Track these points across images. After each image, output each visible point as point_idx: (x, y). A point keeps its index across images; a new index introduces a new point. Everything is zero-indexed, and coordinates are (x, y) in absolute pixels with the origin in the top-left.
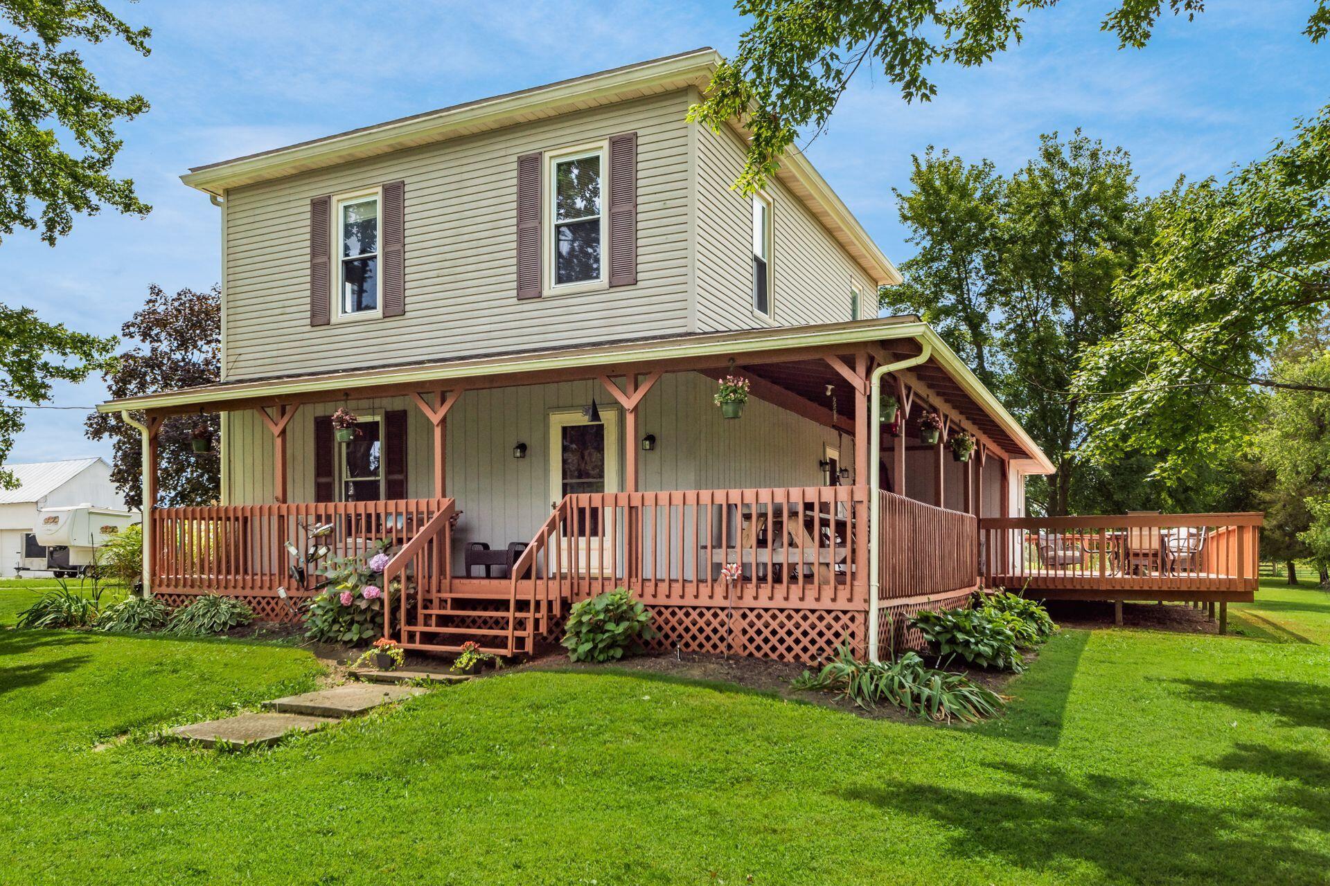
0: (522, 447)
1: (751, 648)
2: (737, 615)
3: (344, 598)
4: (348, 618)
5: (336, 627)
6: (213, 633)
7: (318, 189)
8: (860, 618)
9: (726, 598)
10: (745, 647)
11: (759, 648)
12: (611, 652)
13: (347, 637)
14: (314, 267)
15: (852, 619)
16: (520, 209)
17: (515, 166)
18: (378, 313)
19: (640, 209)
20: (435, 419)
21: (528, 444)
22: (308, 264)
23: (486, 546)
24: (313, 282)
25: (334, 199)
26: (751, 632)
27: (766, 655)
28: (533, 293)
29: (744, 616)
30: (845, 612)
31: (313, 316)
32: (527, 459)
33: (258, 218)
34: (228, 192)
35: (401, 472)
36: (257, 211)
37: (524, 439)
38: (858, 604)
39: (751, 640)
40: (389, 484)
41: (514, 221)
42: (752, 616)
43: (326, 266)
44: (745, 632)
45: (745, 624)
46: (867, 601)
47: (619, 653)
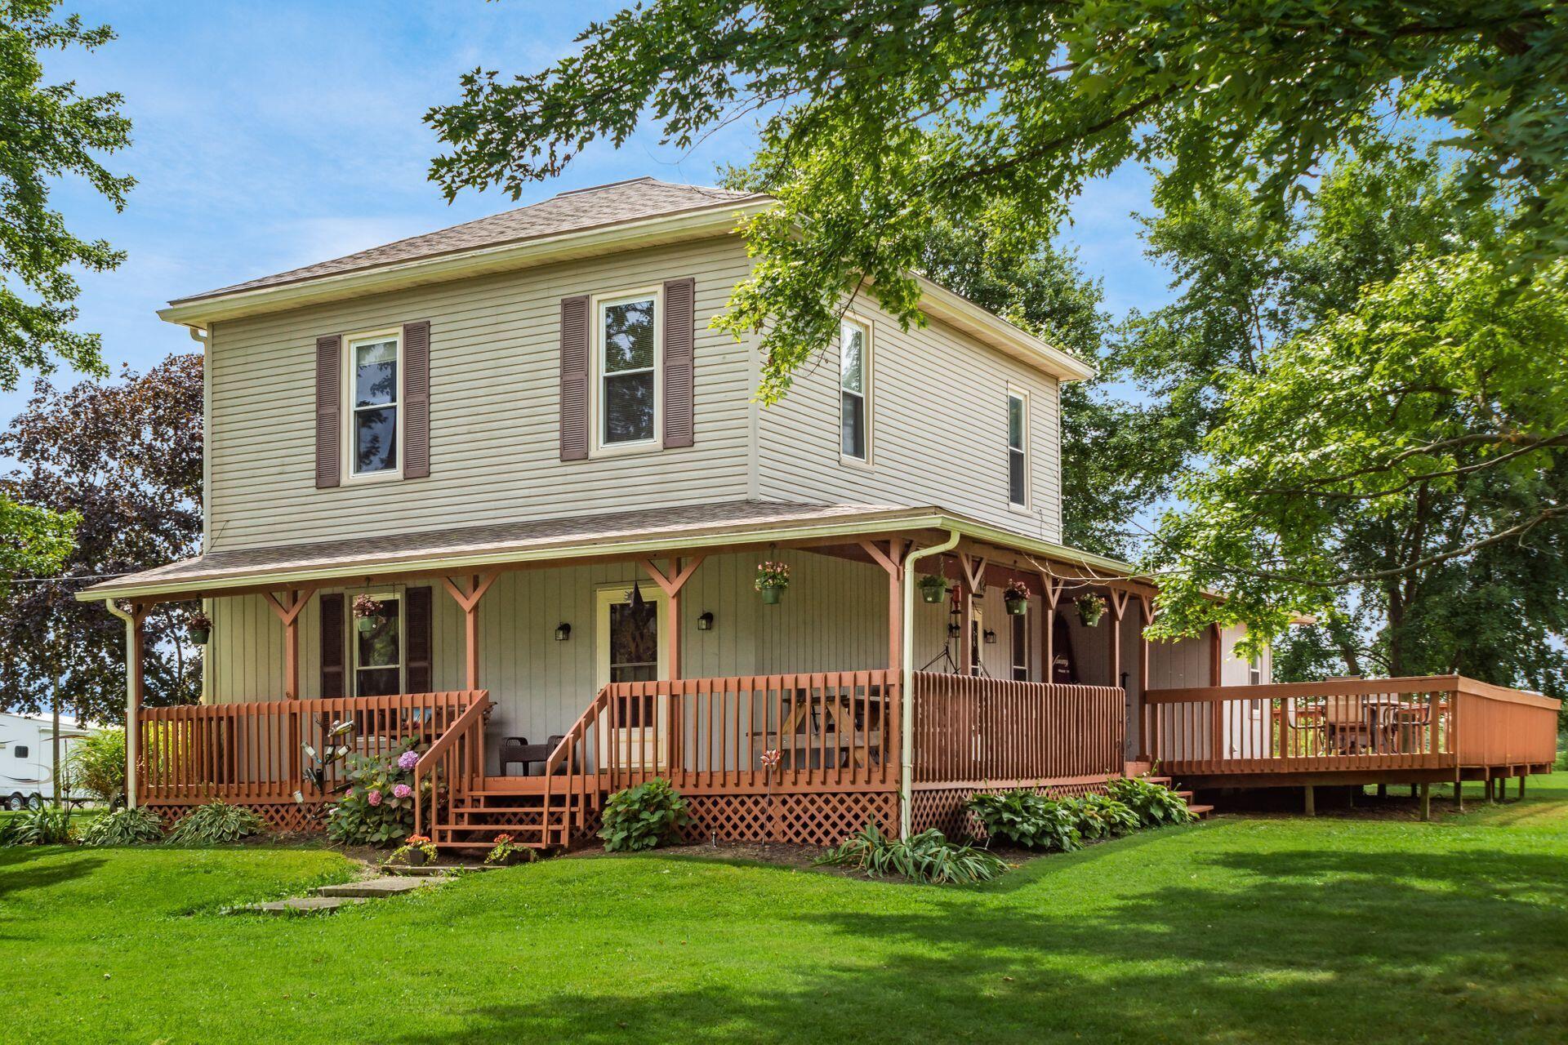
0: (566, 628)
1: (791, 834)
2: (777, 801)
3: (373, 797)
4: (376, 818)
5: (363, 829)
6: (223, 842)
7: (327, 328)
8: (893, 799)
9: (766, 784)
10: (785, 834)
11: (798, 834)
12: (646, 841)
13: (375, 838)
14: (320, 419)
15: (886, 801)
16: (564, 358)
17: (558, 309)
18: (397, 473)
19: (697, 362)
20: (467, 605)
21: (572, 624)
22: (314, 415)
23: (523, 741)
24: (318, 436)
25: (345, 339)
26: (791, 818)
27: (805, 840)
28: (579, 454)
29: (784, 802)
30: (879, 794)
31: (319, 477)
32: (571, 642)
33: (250, 359)
34: (213, 326)
35: (425, 659)
36: (250, 351)
37: (568, 619)
38: (890, 786)
39: (790, 826)
40: (411, 672)
41: (558, 372)
42: (791, 802)
43: (336, 417)
44: (784, 818)
45: (784, 810)
46: (900, 782)
47: (653, 841)
